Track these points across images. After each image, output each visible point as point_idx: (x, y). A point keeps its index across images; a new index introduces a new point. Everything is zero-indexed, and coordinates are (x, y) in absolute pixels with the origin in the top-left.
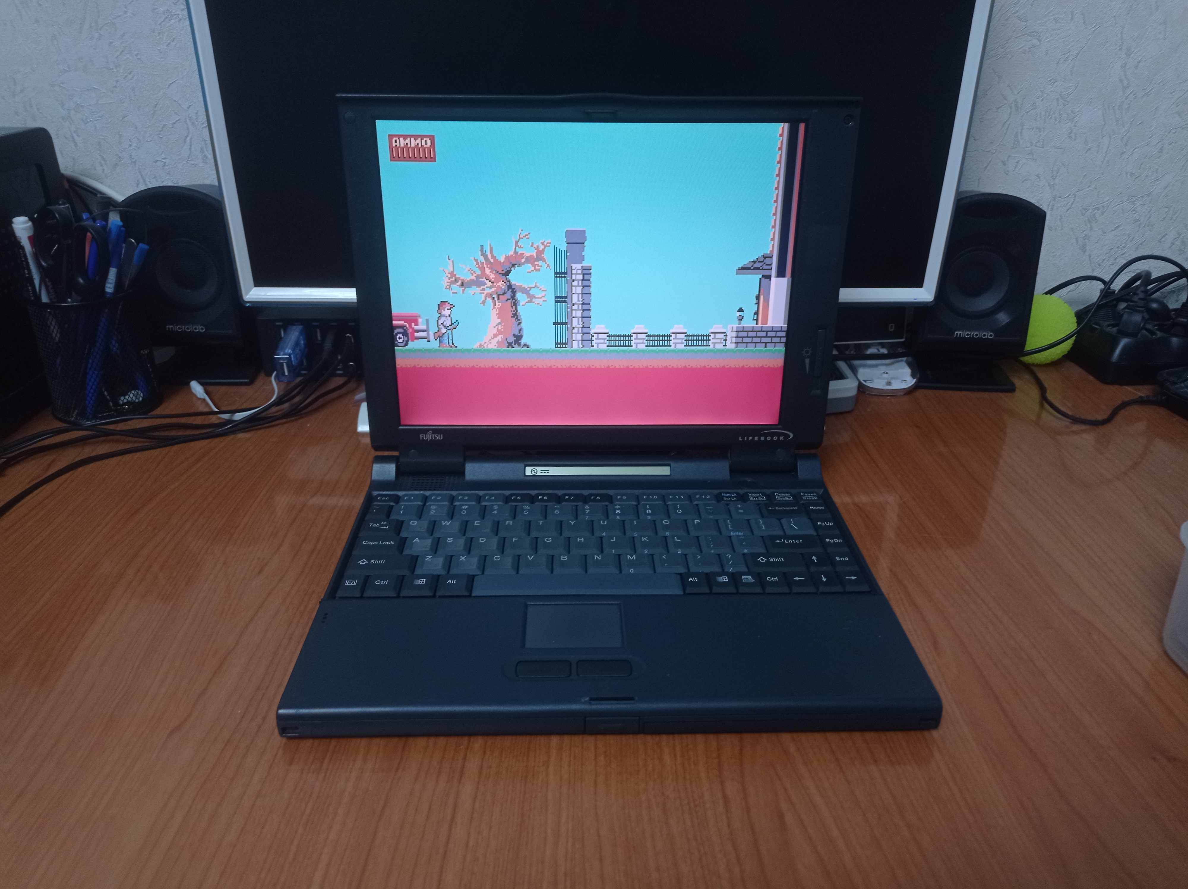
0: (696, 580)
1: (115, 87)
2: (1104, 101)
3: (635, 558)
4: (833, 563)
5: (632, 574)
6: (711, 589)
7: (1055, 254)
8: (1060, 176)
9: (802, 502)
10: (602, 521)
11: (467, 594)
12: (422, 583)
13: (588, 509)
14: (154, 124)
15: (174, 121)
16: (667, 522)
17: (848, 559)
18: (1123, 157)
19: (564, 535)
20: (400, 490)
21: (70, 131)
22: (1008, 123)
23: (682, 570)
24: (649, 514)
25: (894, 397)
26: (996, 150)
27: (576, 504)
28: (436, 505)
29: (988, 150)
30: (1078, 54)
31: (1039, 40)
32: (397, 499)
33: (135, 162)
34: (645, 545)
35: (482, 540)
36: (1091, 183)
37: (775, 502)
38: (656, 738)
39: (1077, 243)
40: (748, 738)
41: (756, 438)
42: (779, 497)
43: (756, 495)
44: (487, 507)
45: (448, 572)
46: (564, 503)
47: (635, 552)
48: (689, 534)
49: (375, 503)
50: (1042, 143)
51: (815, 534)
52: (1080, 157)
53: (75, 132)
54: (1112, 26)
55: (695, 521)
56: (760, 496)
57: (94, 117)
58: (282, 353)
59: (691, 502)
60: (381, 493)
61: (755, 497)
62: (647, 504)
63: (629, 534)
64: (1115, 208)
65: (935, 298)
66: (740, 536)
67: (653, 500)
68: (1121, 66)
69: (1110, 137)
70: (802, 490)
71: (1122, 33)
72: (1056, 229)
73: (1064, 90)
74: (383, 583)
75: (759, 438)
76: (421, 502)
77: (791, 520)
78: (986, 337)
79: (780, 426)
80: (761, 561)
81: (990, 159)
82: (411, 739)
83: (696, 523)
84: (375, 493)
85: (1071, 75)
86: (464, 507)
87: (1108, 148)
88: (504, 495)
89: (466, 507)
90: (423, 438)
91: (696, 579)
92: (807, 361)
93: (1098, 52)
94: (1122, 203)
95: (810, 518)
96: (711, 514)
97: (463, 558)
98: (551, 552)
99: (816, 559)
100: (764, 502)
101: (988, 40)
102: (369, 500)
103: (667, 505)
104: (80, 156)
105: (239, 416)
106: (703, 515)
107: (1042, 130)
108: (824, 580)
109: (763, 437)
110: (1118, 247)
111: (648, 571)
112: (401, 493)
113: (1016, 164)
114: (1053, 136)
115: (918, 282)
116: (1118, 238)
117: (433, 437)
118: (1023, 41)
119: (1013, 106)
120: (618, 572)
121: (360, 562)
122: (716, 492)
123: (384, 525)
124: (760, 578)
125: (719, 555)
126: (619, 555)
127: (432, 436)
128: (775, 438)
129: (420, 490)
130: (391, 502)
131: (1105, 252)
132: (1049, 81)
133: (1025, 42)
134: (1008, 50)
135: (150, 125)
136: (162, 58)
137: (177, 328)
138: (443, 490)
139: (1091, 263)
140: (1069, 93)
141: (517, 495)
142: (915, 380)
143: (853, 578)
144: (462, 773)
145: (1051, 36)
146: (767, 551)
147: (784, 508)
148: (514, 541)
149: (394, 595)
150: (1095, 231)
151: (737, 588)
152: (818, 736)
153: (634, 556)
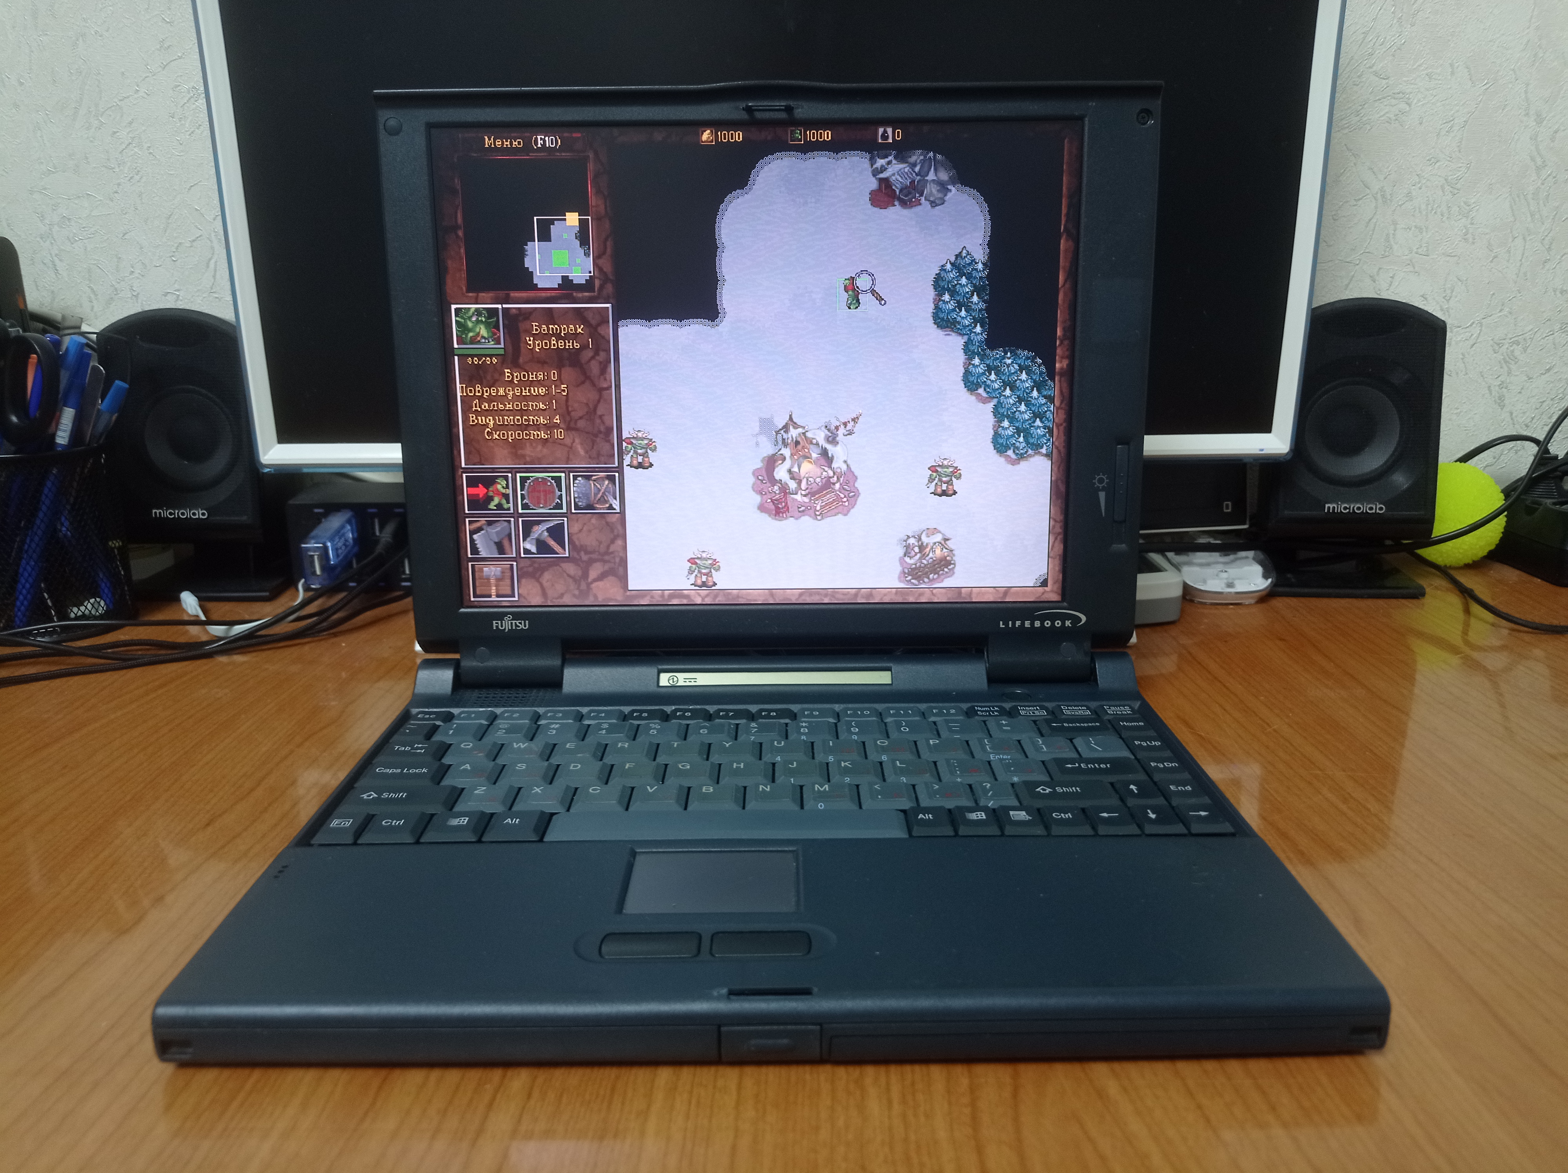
0: (931, 818)
1: (116, 192)
2: (1510, 188)
3: (827, 789)
4: (1166, 795)
5: (820, 809)
6: (956, 831)
7: (1459, 411)
8: (1456, 297)
9: (1107, 717)
10: (776, 742)
11: (535, 838)
12: (461, 823)
13: (755, 728)
14: (166, 242)
15: (194, 238)
16: (885, 743)
17: (1190, 789)
18: (1547, 267)
19: (711, 759)
20: (457, 706)
21: (51, 254)
22: (1374, 220)
23: (906, 804)
24: (855, 733)
25: (1240, 606)
26: (1360, 260)
27: (737, 722)
28: (508, 723)
29: (1348, 260)
30: (1464, 121)
31: (1409, 105)
32: (449, 717)
33: (136, 296)
34: (846, 771)
35: (574, 767)
36: (1503, 305)
37: (1064, 717)
38: (855, 1072)
39: (1491, 394)
40: (1029, 1072)
41: (1027, 624)
42: (1067, 711)
43: (1030, 708)
44: (591, 726)
45: (510, 809)
46: (717, 720)
47: (829, 781)
48: (919, 757)
49: (412, 722)
50: (1425, 250)
51: (1133, 757)
52: (1484, 268)
53: (56, 255)
54: (1511, 82)
55: (931, 741)
56: (1037, 709)
57: (85, 233)
58: (313, 541)
59: (925, 718)
60: (427, 710)
61: (1031, 711)
62: (854, 721)
63: (820, 757)
64: (1543, 340)
65: (1291, 450)
66: (1007, 759)
67: (863, 715)
68: (1531, 139)
69: (1524, 239)
70: (1104, 703)
71: (1526, 92)
72: (1457, 373)
73: (1451, 173)
74: (396, 823)
75: (1032, 624)
76: (486, 720)
77: (1091, 739)
78: (1374, 511)
79: (1065, 604)
80: (1042, 791)
81: (1353, 273)
82: (397, 1073)
83: (931, 743)
84: (414, 711)
85: (1460, 152)
86: (553, 726)
87: (1523, 254)
88: (621, 711)
89: (557, 726)
90: (497, 627)
91: (930, 816)
92: (1102, 495)
93: (1495, 119)
94: (1553, 334)
95: (1121, 738)
96: (957, 732)
97: (538, 790)
98: (686, 783)
99: (1136, 789)
100: (1046, 717)
101: (1336, 106)
102: (405, 717)
103: (885, 724)
104: (61, 288)
105: (239, 629)
106: (944, 734)
107: (1424, 229)
108: (1153, 816)
109: (1039, 622)
110: (1552, 399)
111: (847, 805)
112: (455, 711)
113: (1390, 279)
114: (1441, 239)
115: (1264, 425)
116: (1551, 385)
117: (514, 624)
118: (1386, 105)
119: (1379, 195)
120: (797, 808)
121: (365, 796)
122: (965, 706)
123: (418, 748)
124: (1041, 816)
125: (970, 786)
126: (801, 787)
127: (512, 623)
128: (1058, 623)
129: (489, 707)
130: (435, 721)
131: (1534, 407)
132: (1428, 160)
133: (1388, 107)
134: (1366, 118)
135: (160, 243)
136: (182, 151)
137: (166, 513)
138: (525, 706)
139: (1514, 424)
140: (1458, 176)
141: (641, 711)
142: (1270, 580)
143: (1203, 813)
144: (480, 1131)
145: (1424, 98)
146: (1052, 779)
147: (1078, 725)
148: (627, 768)
149: (410, 840)
150: (1517, 375)
151: (1002, 829)
152: (1162, 1069)
153: (826, 786)
